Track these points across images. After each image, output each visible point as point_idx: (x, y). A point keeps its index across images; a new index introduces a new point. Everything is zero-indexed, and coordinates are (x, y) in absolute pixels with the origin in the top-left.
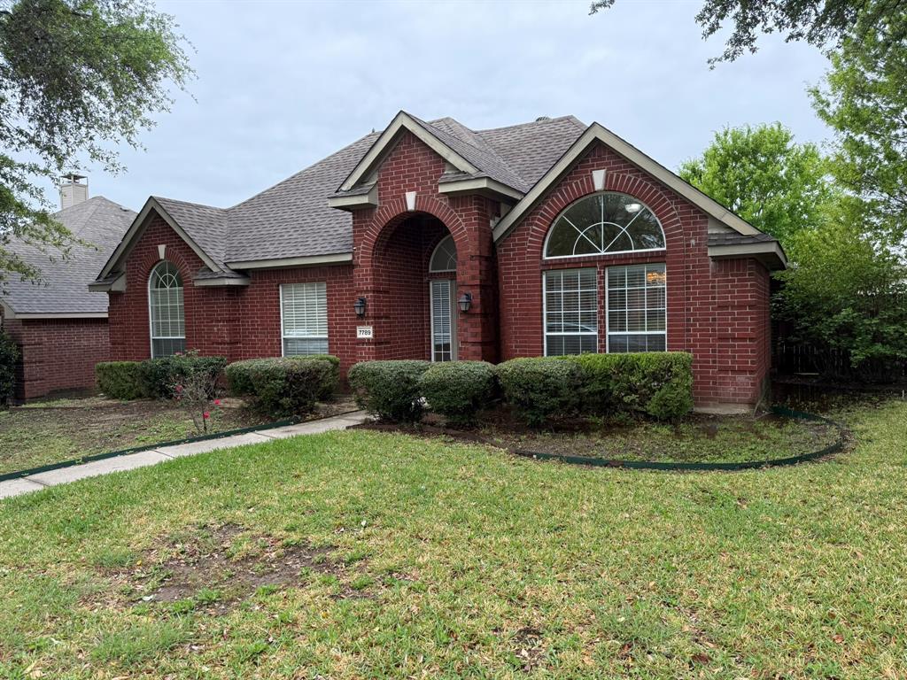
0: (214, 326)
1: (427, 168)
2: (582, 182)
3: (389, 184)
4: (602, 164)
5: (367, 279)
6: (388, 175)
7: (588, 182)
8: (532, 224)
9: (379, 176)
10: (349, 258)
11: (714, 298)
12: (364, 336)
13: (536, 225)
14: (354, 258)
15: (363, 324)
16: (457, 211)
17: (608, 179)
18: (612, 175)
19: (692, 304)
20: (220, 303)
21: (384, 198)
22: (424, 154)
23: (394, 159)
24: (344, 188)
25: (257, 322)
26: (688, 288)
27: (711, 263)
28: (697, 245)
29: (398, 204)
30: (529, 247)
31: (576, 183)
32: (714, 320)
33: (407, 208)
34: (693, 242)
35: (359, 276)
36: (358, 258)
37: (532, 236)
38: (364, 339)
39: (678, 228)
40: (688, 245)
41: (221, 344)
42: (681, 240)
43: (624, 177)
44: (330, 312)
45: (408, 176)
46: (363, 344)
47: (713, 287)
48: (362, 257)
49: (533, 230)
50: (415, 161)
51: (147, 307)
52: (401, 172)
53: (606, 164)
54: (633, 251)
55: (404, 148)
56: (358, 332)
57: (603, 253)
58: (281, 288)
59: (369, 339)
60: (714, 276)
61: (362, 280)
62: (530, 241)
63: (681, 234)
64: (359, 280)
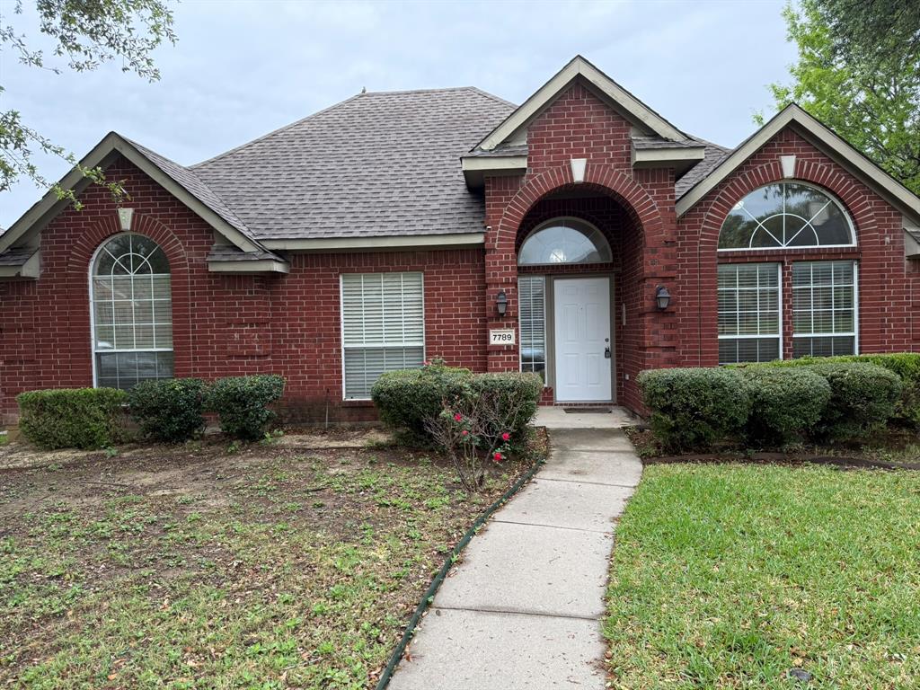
0: (233, 331)
1: (603, 131)
2: (768, 166)
3: (544, 147)
4: (790, 150)
5: (507, 268)
6: (542, 134)
7: (775, 165)
8: (706, 210)
9: (529, 135)
10: (479, 239)
11: (908, 298)
12: (501, 342)
13: (712, 211)
14: (486, 239)
15: (501, 326)
16: (645, 187)
17: (798, 166)
18: (803, 163)
19: (886, 304)
20: (245, 298)
21: (536, 164)
22: (598, 113)
23: (554, 116)
24: (485, 146)
25: (300, 325)
26: (883, 288)
27: (906, 262)
28: (892, 242)
29: (559, 173)
30: (703, 236)
31: (762, 168)
32: (908, 320)
33: (572, 178)
34: (887, 239)
35: (495, 263)
36: (494, 240)
37: (706, 223)
38: (502, 346)
39: (873, 224)
40: (883, 243)
41: (246, 357)
42: (876, 237)
43: (816, 166)
44: (430, 312)
45: (575, 139)
46: (498, 352)
47: (908, 287)
48: (500, 239)
49: (708, 217)
50: (585, 120)
51: (88, 303)
52: (564, 133)
53: (795, 150)
54: (818, 246)
55: (569, 103)
56: (492, 337)
57: (784, 247)
58: (341, 278)
59: (508, 346)
60: (909, 275)
61: (500, 269)
62: (704, 230)
63: (876, 230)
64: (495, 269)
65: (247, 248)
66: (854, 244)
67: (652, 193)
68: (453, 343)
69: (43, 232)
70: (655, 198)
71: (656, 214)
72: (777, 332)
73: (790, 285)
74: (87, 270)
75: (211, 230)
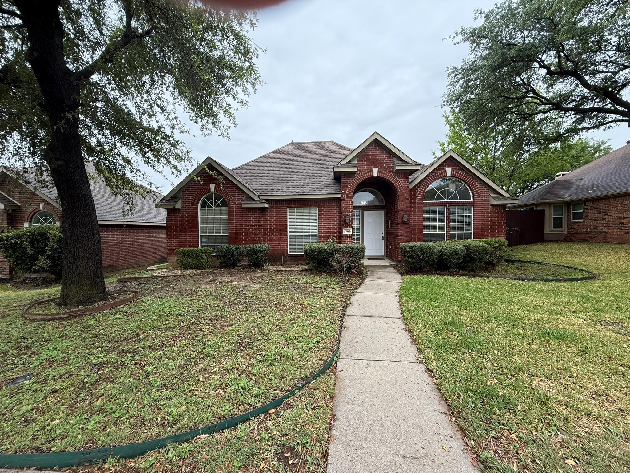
0: (250, 228)
1: (384, 159)
2: (442, 172)
3: (363, 163)
4: (449, 166)
5: (349, 206)
6: (362, 159)
7: (444, 171)
8: (419, 187)
9: (358, 159)
10: (339, 196)
11: (491, 219)
12: (347, 233)
13: (421, 187)
14: (342, 196)
15: (347, 227)
16: (399, 178)
17: (452, 172)
18: (454, 171)
19: (483, 221)
20: (255, 216)
21: (360, 170)
22: (382, 152)
23: (366, 153)
24: (342, 163)
25: (273, 226)
26: (482, 215)
27: (490, 207)
28: (485, 199)
29: (368, 173)
30: (418, 196)
31: (439, 172)
32: (491, 227)
33: (373, 175)
34: (484, 198)
35: (345, 205)
36: (345, 196)
37: (419, 192)
38: (347, 235)
39: (479, 193)
40: (482, 199)
41: (254, 238)
42: (480, 197)
43: (458, 172)
44: (320, 221)
45: (374, 161)
46: (346, 237)
47: (491, 215)
48: (347, 196)
49: (420, 189)
50: (378, 154)
52: (370, 159)
53: (451, 166)
54: (459, 200)
55: (372, 148)
56: (343, 231)
57: (447, 201)
58: (288, 209)
59: (350, 235)
60: (491, 211)
61: (347, 206)
62: (419, 194)
63: (480, 195)
64: (345, 207)
65: (256, 198)
66: (472, 200)
67: (401, 181)
68: (329, 233)
69: (182, 192)
70: (402, 183)
71: (403, 188)
72: (444, 231)
73: (449, 214)
74: (198, 206)
75: (243, 192)
